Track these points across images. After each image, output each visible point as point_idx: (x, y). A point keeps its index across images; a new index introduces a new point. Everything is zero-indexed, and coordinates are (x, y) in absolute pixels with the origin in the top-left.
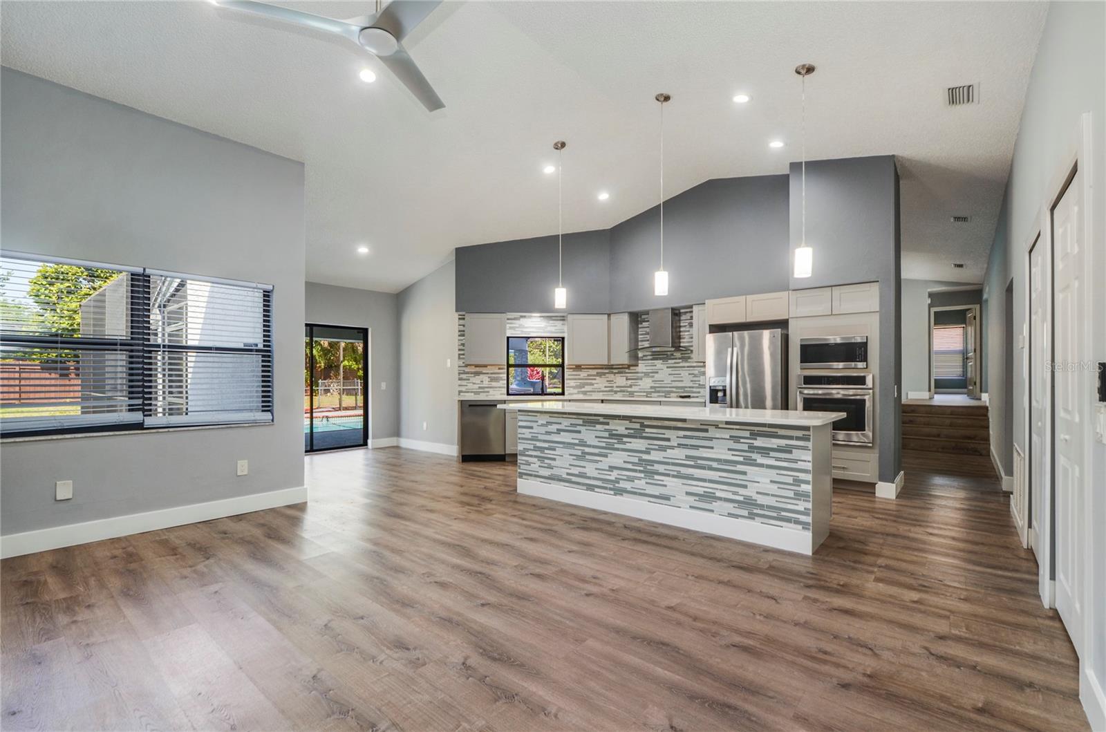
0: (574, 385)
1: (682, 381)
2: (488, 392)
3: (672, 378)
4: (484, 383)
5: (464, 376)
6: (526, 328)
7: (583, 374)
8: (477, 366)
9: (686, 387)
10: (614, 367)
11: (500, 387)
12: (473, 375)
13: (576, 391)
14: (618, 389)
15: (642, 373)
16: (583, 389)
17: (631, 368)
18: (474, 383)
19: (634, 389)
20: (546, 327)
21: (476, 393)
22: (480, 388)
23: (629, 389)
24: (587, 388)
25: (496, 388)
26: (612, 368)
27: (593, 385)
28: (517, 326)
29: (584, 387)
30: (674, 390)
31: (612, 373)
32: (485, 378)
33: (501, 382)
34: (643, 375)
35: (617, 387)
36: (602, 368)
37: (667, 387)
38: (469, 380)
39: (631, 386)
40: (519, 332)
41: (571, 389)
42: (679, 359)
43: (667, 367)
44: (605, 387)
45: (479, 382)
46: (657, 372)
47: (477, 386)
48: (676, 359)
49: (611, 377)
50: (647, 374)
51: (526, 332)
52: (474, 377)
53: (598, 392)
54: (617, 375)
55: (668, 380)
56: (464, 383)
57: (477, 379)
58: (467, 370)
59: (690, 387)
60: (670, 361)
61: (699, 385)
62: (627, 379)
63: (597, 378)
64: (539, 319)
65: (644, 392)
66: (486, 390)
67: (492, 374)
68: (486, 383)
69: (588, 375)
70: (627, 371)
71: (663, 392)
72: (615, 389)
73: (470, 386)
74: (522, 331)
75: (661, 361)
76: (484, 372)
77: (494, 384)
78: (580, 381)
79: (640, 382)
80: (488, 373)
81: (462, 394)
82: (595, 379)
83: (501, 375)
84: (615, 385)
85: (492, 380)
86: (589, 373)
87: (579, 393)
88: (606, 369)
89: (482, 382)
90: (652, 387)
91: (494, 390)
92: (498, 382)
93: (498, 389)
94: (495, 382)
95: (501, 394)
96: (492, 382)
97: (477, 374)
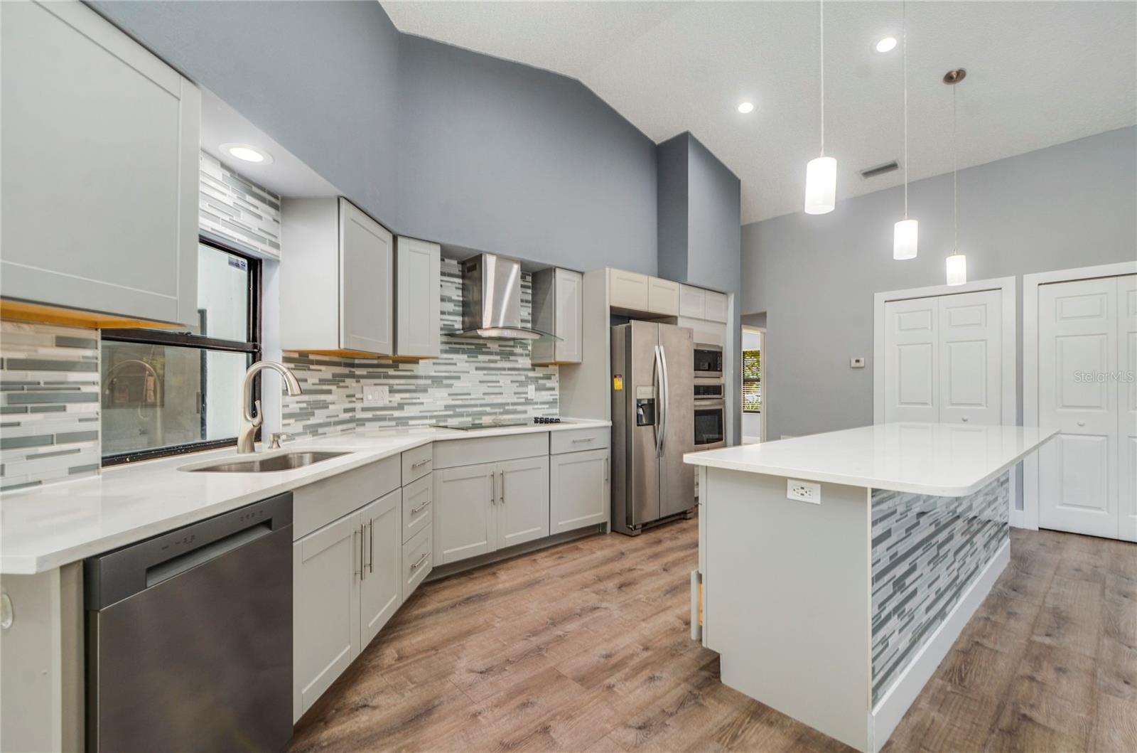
1: (501, 394)
3: (484, 388)
9: (508, 404)
10: (357, 361)
14: (369, 415)
15: (426, 377)
16: (312, 421)
17: (401, 366)
19: (408, 412)
23: (396, 414)
25: (48, 440)
26: (352, 365)
30: (488, 409)
31: (352, 376)
33: (74, 408)
34: (429, 382)
35: (364, 409)
37: (476, 406)
39: (400, 407)
42: (497, 354)
43: (477, 369)
44: (344, 411)
46: (459, 378)
48: (491, 353)
50: (437, 381)
53: (334, 424)
54: (362, 381)
55: (477, 392)
59: (514, 404)
60: (481, 357)
61: (526, 399)
62: (391, 391)
63: (333, 388)
65: (432, 417)
70: (391, 372)
71: (468, 415)
72: (360, 415)
75: (465, 357)
77: (33, 423)
79: (422, 397)
82: (329, 392)
83: (73, 377)
84: (358, 405)
88: (344, 365)
90: (447, 407)
91: (29, 457)
92: (64, 409)
93: (56, 448)
94: (35, 410)
95: (74, 471)
96: (25, 411)
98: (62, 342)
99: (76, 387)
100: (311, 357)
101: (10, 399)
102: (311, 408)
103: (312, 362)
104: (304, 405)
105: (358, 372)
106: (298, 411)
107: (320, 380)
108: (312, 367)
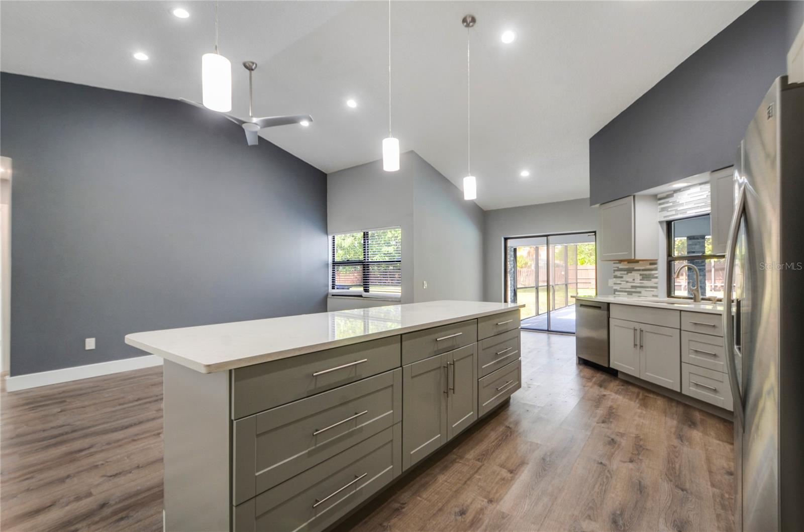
2: (640, 292)
4: (636, 281)
5: (618, 273)
6: (681, 205)
8: (629, 261)
11: (652, 287)
12: (625, 272)
18: (627, 282)
21: (630, 293)
22: (633, 287)
25: (648, 287)
28: (671, 204)
32: (636, 276)
33: (653, 280)
38: (622, 277)
40: (674, 213)
45: (631, 280)
47: (629, 285)
51: (685, 211)
52: (627, 274)
56: (618, 280)
57: (629, 277)
58: (621, 266)
66: (638, 290)
67: (643, 270)
68: (638, 282)
73: (624, 285)
74: (676, 210)
76: (636, 268)
77: (646, 283)
80: (639, 270)
81: (616, 293)
83: (652, 272)
85: (645, 277)
89: (634, 280)
91: (646, 291)
92: (650, 280)
93: (650, 289)
94: (647, 280)
95: (653, 296)
97: (630, 271)
98: (651, 264)
101: (643, 278)
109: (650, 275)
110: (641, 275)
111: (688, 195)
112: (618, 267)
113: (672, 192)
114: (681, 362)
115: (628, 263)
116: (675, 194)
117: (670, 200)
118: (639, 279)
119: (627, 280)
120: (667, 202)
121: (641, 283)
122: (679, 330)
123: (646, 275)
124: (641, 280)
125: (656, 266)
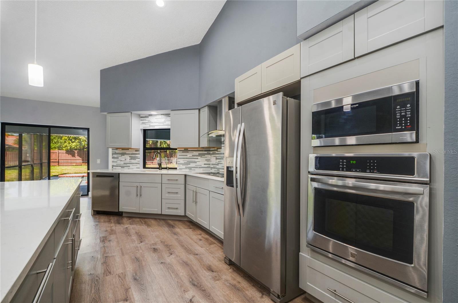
0: (183, 162)
2: (129, 166)
4: (127, 160)
5: (115, 156)
6: (152, 123)
7: (189, 155)
8: (123, 149)
10: (211, 149)
11: (136, 163)
12: (120, 155)
13: (184, 167)
16: (189, 166)
18: (121, 161)
20: (165, 121)
22: (124, 163)
24: (192, 165)
25: (134, 163)
27: (196, 162)
28: (147, 121)
29: (190, 164)
31: (210, 154)
32: (127, 157)
35: (212, 164)
36: (202, 151)
38: (118, 158)
40: (148, 126)
41: (181, 165)
44: (205, 164)
45: (124, 160)
47: (122, 162)
49: (209, 156)
51: (152, 126)
53: (199, 168)
56: (115, 160)
57: (122, 158)
58: (117, 151)
62: (216, 159)
63: (199, 157)
64: (160, 116)
66: (128, 165)
67: (131, 154)
68: (128, 160)
69: (193, 156)
70: (216, 152)
72: (211, 166)
73: (119, 162)
74: (150, 125)
76: (127, 153)
77: (133, 161)
78: (187, 160)
80: (129, 154)
81: (114, 167)
82: (197, 159)
83: (137, 155)
85: (132, 158)
86: (193, 154)
87: (186, 168)
88: (205, 151)
89: (126, 159)
91: (133, 165)
92: (136, 160)
93: (135, 165)
94: (133, 160)
95: (137, 168)
96: (132, 160)
97: (123, 154)
98: (136, 151)
99: (137, 157)
100: (189, 149)
101: (131, 158)
102: (189, 163)
103: (190, 151)
104: (186, 162)
105: (211, 152)
106: (183, 163)
107: (192, 155)
108: (189, 152)
109: (135, 157)
110: (130, 157)
111: (156, 118)
112: (115, 152)
113: (148, 115)
114: (162, 199)
115: (122, 150)
116: (149, 117)
117: (147, 119)
118: (129, 159)
119: (121, 159)
120: (145, 120)
121: (129, 161)
122: (161, 184)
123: (133, 157)
124: (130, 159)
125: (139, 152)
